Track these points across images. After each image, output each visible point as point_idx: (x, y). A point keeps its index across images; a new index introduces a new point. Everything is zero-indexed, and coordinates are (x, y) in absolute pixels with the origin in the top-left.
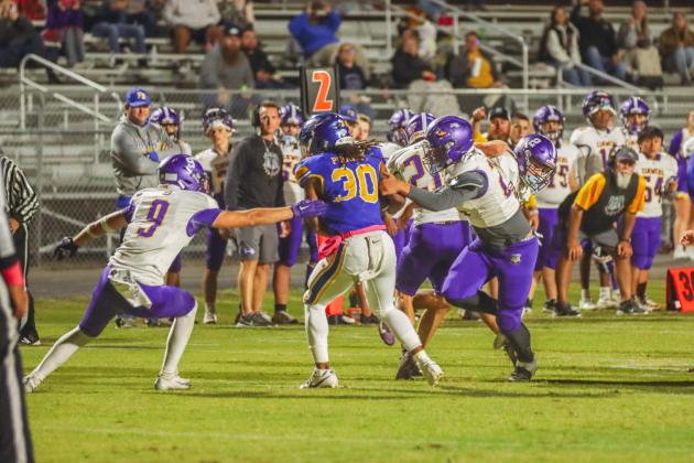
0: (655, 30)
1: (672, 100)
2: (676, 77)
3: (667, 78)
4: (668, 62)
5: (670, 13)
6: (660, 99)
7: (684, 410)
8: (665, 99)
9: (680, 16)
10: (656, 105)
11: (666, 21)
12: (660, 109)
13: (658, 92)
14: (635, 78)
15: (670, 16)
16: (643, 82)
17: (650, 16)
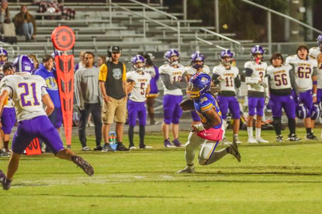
0: (13, 14)
1: (21, 49)
2: (23, 38)
3: (19, 38)
4: (19, 30)
5: (20, 5)
6: (15, 49)
7: (27, 204)
8: (18, 48)
9: (24, 7)
10: (13, 51)
11: (18, 9)
12: (16, 53)
13: (14, 45)
14: (3, 38)
15: (20, 7)
16: (7, 40)
17: (10, 7)
